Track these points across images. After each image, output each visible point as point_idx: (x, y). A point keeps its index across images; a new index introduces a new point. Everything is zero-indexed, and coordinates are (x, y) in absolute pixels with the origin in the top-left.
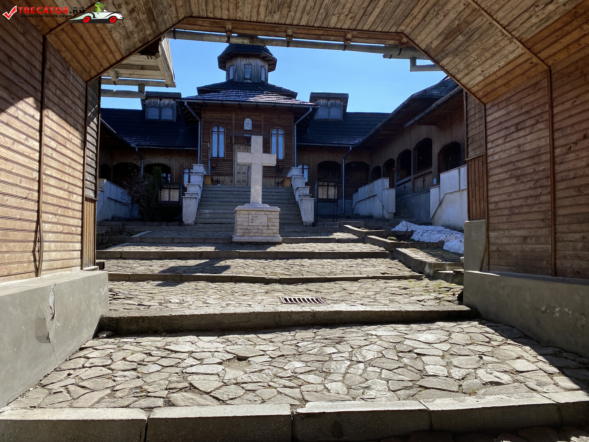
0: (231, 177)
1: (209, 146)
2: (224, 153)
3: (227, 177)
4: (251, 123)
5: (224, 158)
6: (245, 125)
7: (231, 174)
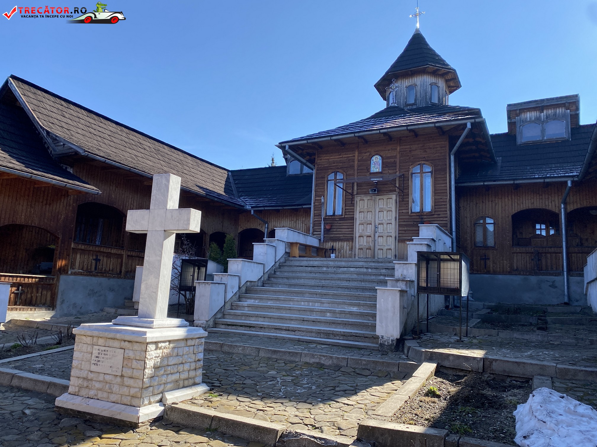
0: (351, 243)
1: (322, 200)
2: (343, 209)
3: (345, 243)
4: (381, 161)
5: (342, 215)
6: (372, 166)
7: (351, 239)
